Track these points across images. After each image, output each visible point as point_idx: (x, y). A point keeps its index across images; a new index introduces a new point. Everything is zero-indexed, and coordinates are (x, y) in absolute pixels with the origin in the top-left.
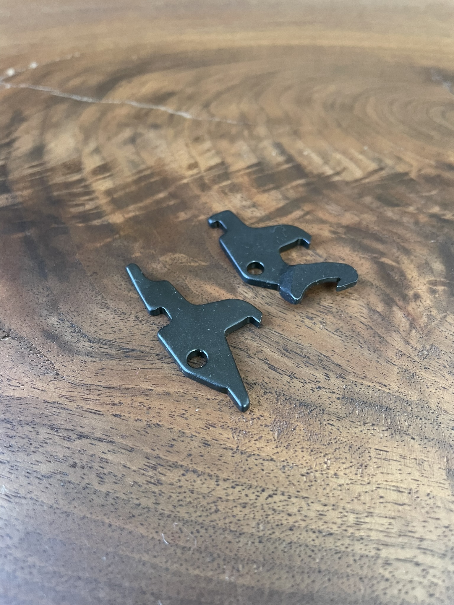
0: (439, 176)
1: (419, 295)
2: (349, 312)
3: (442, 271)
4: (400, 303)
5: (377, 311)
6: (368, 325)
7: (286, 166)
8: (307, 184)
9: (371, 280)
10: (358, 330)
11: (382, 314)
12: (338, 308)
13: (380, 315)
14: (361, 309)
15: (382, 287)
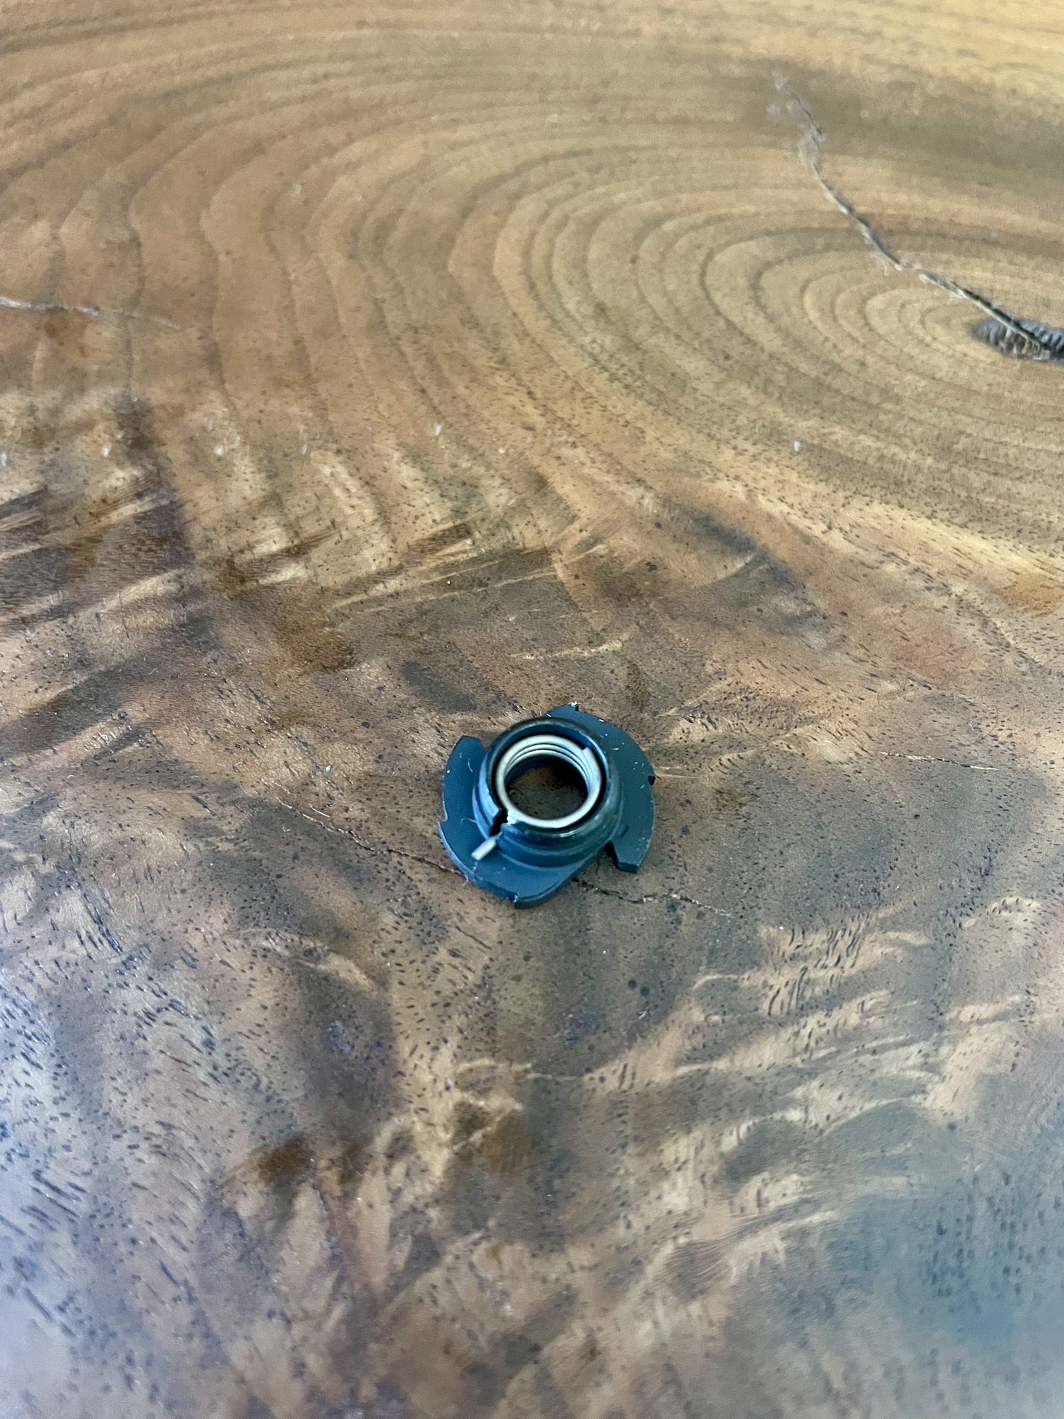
0: (652, 567)
1: (411, 1139)
2: (135, 1217)
3: (529, 1022)
4: (331, 1178)
5: (236, 1214)
6: (186, 1283)
7: (129, 510)
8: (180, 599)
9: (259, 1062)
10: (140, 1304)
11: (248, 1227)
12: (103, 1199)
13: (242, 1235)
14: (182, 1204)
15: (285, 1097)
